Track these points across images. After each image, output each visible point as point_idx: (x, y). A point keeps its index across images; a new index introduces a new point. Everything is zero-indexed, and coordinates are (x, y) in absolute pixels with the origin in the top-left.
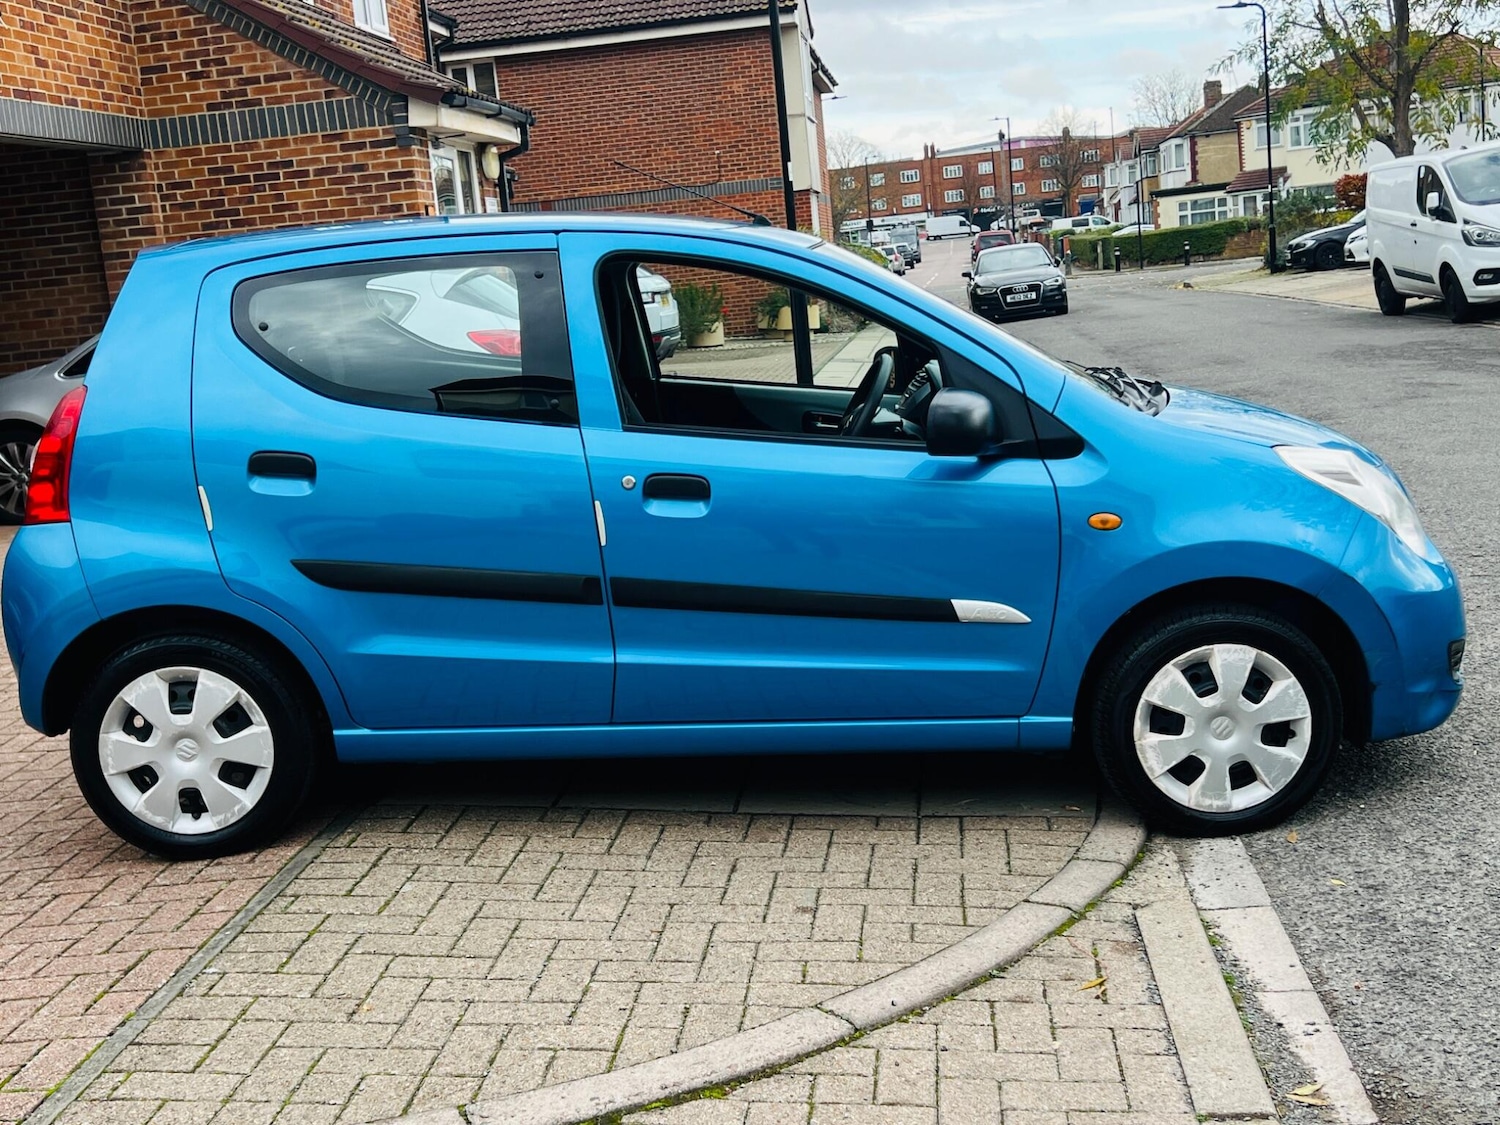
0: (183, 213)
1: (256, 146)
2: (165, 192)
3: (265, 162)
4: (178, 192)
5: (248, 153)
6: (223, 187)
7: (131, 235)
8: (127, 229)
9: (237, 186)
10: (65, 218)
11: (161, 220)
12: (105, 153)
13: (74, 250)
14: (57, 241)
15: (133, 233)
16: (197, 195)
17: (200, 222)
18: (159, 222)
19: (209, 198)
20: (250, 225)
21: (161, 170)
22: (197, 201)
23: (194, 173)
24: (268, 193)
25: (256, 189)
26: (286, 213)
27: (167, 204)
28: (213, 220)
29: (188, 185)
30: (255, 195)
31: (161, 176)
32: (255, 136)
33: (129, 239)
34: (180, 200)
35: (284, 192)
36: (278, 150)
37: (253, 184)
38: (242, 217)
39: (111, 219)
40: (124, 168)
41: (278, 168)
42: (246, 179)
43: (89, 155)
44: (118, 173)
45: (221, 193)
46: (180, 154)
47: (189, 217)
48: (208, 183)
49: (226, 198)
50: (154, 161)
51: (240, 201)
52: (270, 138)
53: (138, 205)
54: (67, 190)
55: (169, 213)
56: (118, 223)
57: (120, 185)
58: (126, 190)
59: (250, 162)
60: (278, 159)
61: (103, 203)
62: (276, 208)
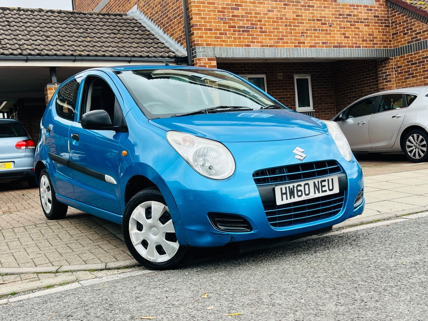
0: (400, 75)
1: (419, 53)
2: (396, 69)
3: (421, 58)
4: (399, 69)
5: (417, 55)
6: (410, 66)
7: (386, 83)
8: (385, 81)
9: (414, 66)
10: (373, 79)
11: (394, 77)
12: (380, 60)
13: (374, 88)
14: (370, 86)
15: (386, 82)
16: (403, 69)
17: (404, 77)
18: (394, 78)
19: (406, 70)
20: (416, 77)
21: (395, 63)
22: (403, 71)
23: (403, 63)
24: (422, 67)
25: (418, 66)
26: (426, 73)
27: (396, 73)
28: (407, 76)
29: (401, 67)
30: (418, 68)
31: (395, 65)
32: (419, 50)
33: (385, 84)
34: (399, 71)
35: (426, 66)
36: (425, 53)
37: (418, 65)
38: (414, 75)
39: (381, 78)
40: (385, 64)
41: (424, 59)
42: (416, 63)
43: (377, 60)
44: (384, 65)
45: (410, 68)
46: (400, 58)
47: (401, 76)
48: (406, 65)
49: (411, 70)
50: (394, 60)
51: (414, 70)
52: (423, 50)
53: (388, 74)
54: (374, 71)
55: (396, 75)
56: (383, 79)
57: (384, 68)
58: (385, 70)
59: (417, 58)
60: (425, 56)
61: (379, 74)
62: (423, 71)
